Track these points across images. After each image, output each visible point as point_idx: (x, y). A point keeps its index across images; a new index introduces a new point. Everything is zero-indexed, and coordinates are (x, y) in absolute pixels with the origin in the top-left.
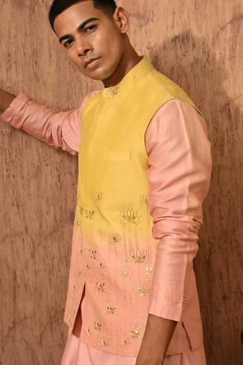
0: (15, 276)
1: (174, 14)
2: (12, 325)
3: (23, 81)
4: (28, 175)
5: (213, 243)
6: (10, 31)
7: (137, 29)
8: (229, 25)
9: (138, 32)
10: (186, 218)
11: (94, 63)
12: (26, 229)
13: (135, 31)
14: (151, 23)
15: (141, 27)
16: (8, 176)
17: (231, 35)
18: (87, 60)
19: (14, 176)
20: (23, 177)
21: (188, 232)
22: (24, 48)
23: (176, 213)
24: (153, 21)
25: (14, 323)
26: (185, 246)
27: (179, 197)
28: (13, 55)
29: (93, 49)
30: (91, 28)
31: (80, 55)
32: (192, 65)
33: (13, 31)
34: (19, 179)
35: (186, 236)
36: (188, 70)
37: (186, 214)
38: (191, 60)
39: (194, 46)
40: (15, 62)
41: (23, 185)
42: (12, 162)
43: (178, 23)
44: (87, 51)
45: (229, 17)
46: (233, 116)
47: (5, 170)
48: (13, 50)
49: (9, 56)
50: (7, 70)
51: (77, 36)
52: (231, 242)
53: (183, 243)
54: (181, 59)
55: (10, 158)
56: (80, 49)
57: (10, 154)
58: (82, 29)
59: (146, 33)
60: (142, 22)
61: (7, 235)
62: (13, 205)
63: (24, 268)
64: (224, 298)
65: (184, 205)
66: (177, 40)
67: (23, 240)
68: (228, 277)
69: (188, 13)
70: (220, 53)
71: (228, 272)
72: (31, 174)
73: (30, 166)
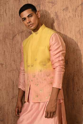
0: (13, 83)
1: (63, 2)
2: (12, 98)
3: (16, 23)
4: (18, 52)
5: (75, 73)
6: (12, 8)
7: (52, 7)
8: (80, 6)
9: (52, 8)
10: (62, 62)
11: (31, 25)
12: (17, 68)
13: (51, 8)
14: (56, 5)
15: (53, 6)
16: (12, 52)
17: (81, 9)
18: (30, 24)
19: (13, 52)
20: (16, 52)
21: (62, 66)
22: (17, 13)
23: (59, 61)
24: (57, 4)
25: (13, 97)
26: (62, 69)
27: (59, 57)
28: (13, 15)
29: (31, 22)
30: (31, 16)
31: (28, 23)
32: (69, 18)
33: (13, 8)
34: (15, 53)
35: (62, 67)
36: (67, 20)
37: (61, 61)
38: (68, 16)
39: (69, 12)
40: (14, 17)
41: (16, 55)
42: (13, 48)
43: (64, 5)
44: (30, 22)
45: (80, 3)
46: (81, 34)
47: (10, 50)
48: (13, 13)
49: (12, 15)
50: (12, 20)
51: (27, 18)
52: (80, 73)
53: (61, 69)
54: (65, 16)
55: (12, 46)
56: (28, 22)
57: (12, 45)
58: (28, 16)
59: (54, 8)
60: (53, 5)
61: (11, 70)
62: (13, 61)
63: (16, 80)
64: (78, 90)
65: (61, 59)
66: (64, 10)
67: (16, 72)
68: (79, 84)
69: (68, 2)
70: (77, 14)
71: (79, 82)
72: (19, 51)
73: (18, 49)
